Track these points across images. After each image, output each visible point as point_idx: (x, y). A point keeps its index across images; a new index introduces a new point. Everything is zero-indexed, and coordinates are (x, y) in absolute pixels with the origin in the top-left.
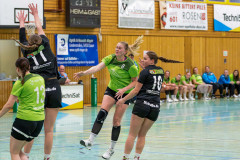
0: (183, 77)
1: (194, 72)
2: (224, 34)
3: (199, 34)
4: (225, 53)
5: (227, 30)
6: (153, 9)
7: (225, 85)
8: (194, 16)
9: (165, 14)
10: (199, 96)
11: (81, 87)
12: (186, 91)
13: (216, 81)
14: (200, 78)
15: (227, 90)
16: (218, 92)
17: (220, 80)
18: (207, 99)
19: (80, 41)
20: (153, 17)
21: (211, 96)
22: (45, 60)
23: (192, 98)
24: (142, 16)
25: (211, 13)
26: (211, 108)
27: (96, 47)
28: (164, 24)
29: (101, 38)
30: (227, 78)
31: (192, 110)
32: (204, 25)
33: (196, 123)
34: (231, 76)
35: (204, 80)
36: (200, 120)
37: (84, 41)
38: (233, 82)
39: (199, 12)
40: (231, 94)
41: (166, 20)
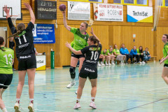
0: (108, 51)
1: (114, 48)
2: (133, 24)
3: (118, 24)
4: (134, 36)
5: (135, 21)
6: (89, 8)
7: (134, 56)
8: (115, 13)
9: (97, 11)
10: (118, 62)
11: (45, 56)
12: (110, 59)
13: (128, 53)
14: (118, 51)
15: (135, 59)
16: (129, 60)
17: (131, 52)
18: (122, 64)
19: (44, 28)
20: (89, 13)
21: (125, 62)
22: (26, 41)
23: (113, 63)
24: (83, 12)
25: (126, 11)
26: (125, 70)
27: (54, 32)
28: (96, 17)
29: (57, 26)
30: (135, 51)
31: (113, 71)
32: (121, 18)
33: (116, 79)
34: (138, 50)
35: (121, 52)
36: (118, 77)
37: (46, 28)
38: (139, 54)
39: (118, 10)
40: (138, 61)
41: (98, 15)
